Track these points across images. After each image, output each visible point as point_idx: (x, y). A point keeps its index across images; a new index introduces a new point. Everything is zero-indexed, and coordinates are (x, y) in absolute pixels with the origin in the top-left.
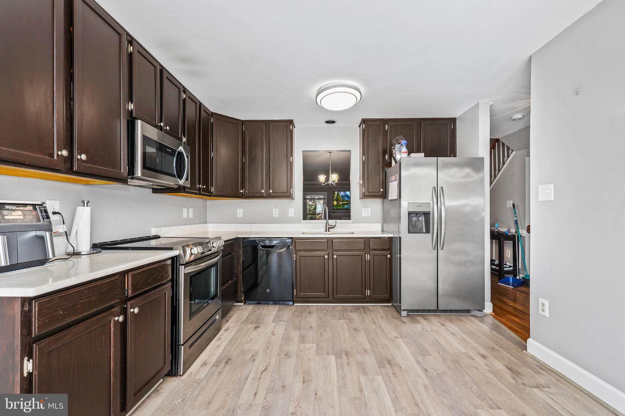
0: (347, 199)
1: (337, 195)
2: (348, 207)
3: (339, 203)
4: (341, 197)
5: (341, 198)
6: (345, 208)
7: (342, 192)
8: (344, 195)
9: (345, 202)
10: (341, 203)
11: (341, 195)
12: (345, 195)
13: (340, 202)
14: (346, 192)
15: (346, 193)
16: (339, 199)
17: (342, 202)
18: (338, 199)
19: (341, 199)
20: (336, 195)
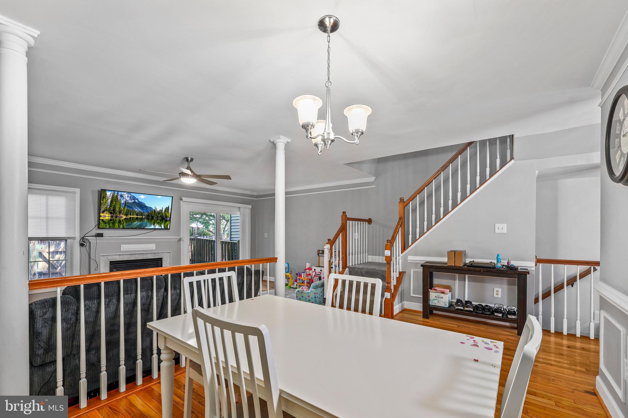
1: (112, 201)
3: (116, 217)
4: (122, 205)
5: (124, 208)
9: (135, 216)
10: (124, 217)
11: (122, 202)
16: (117, 209)
17: (126, 215)
18: (114, 210)
20: (109, 200)
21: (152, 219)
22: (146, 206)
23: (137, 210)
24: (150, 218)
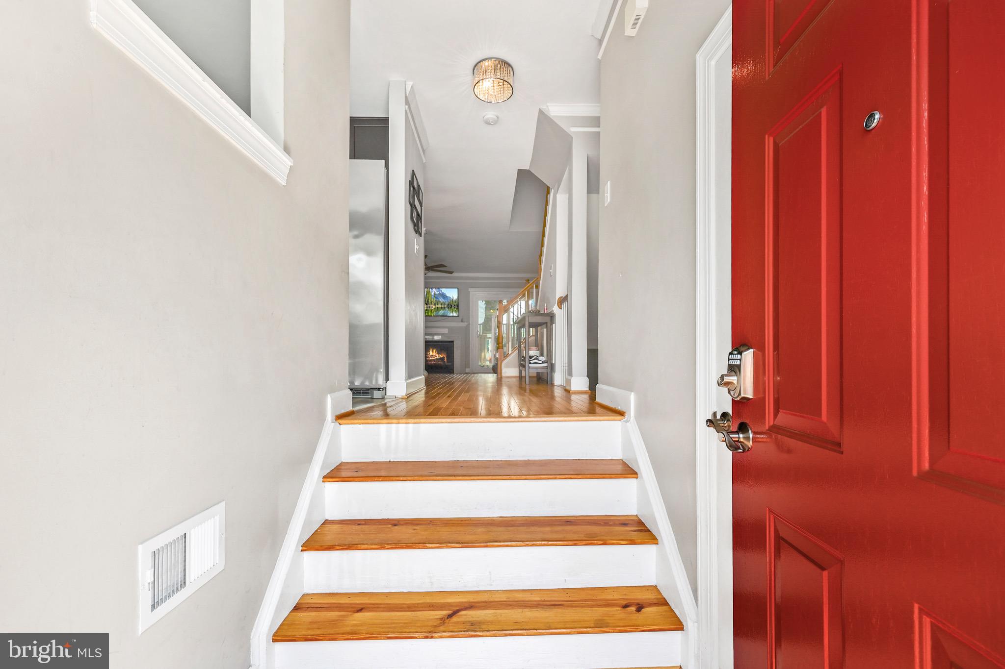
0: (443, 300)
1: (426, 295)
2: (444, 313)
3: (429, 307)
4: (433, 297)
6: (441, 314)
7: (434, 289)
8: (437, 293)
9: (440, 306)
10: (434, 307)
12: (439, 294)
13: (432, 306)
14: (441, 289)
15: (441, 291)
16: (430, 301)
17: (435, 305)
19: (434, 300)
21: (451, 307)
22: (447, 296)
23: (441, 300)
24: (450, 306)
